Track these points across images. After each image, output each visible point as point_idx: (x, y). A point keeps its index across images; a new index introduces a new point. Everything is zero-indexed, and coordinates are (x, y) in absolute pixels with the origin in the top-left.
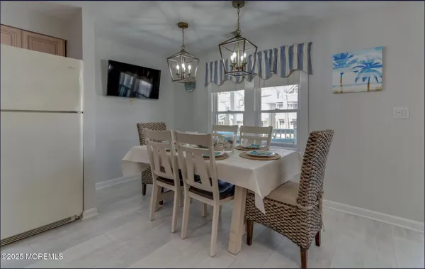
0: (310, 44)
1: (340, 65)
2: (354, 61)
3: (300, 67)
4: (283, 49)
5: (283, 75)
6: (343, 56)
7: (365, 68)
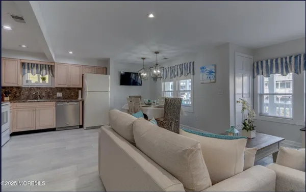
0: (193, 63)
1: (203, 72)
2: (206, 70)
3: (190, 72)
4: (185, 63)
5: (185, 76)
6: (203, 68)
7: (210, 73)
